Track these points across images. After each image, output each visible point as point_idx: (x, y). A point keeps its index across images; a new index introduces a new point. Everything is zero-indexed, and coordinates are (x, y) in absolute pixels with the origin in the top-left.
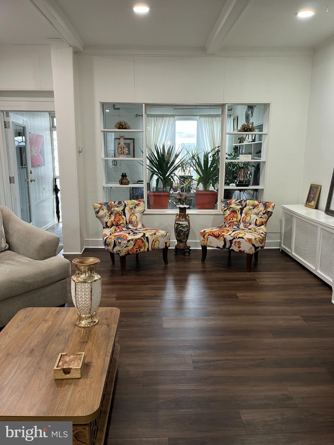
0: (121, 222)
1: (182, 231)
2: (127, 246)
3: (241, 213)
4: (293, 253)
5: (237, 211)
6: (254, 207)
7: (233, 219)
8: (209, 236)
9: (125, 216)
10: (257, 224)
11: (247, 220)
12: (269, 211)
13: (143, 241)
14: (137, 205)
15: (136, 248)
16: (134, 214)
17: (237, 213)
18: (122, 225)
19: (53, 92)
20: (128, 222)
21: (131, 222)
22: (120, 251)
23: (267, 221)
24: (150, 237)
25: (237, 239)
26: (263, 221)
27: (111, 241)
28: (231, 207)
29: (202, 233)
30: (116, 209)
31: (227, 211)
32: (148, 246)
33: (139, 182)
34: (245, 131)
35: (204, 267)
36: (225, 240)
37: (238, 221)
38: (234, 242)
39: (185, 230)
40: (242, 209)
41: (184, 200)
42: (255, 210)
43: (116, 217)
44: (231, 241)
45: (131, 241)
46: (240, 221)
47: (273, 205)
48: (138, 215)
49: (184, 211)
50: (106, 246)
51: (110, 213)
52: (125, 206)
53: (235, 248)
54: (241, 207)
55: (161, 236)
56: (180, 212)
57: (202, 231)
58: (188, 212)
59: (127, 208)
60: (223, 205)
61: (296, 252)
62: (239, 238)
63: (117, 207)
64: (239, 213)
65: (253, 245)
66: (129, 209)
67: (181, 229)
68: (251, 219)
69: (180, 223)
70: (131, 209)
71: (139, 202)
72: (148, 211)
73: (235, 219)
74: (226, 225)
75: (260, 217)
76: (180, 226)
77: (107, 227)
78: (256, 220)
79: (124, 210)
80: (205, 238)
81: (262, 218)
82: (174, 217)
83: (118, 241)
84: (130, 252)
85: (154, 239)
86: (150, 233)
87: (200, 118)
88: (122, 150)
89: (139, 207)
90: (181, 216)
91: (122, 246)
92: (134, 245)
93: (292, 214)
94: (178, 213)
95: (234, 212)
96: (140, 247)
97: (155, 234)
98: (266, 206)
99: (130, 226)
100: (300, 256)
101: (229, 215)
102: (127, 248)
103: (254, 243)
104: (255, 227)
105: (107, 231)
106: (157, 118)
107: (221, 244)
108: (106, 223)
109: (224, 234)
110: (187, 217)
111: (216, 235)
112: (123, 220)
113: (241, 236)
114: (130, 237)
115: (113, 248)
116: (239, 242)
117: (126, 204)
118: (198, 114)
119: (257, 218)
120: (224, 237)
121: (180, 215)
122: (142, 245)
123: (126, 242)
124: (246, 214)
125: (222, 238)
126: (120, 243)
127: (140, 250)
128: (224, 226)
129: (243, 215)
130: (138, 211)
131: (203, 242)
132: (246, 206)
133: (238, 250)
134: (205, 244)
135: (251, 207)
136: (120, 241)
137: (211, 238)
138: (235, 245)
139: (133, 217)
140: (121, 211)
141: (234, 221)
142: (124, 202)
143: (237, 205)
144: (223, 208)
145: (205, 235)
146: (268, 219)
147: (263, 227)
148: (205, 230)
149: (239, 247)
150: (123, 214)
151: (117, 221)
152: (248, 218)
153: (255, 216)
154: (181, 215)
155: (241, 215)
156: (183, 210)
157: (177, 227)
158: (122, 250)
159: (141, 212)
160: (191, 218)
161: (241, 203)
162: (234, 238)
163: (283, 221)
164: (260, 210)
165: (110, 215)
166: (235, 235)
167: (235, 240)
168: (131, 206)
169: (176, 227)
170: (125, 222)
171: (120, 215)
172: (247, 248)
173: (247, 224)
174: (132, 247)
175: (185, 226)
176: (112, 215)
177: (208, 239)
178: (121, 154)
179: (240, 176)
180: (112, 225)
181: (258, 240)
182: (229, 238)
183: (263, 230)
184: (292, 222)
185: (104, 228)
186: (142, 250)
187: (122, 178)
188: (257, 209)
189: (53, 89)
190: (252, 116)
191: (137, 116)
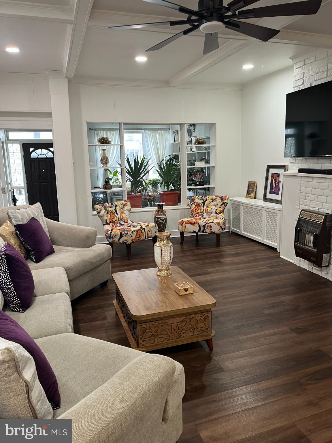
0: (115, 219)
1: (162, 223)
2: (132, 236)
3: (204, 206)
4: (242, 232)
5: (200, 204)
6: (213, 200)
7: (198, 211)
8: (187, 224)
9: (117, 215)
10: (217, 213)
11: (208, 210)
12: (225, 203)
13: (142, 232)
14: (125, 205)
15: (138, 237)
16: (123, 212)
17: (200, 206)
18: (116, 222)
19: (51, 113)
20: (120, 219)
21: (122, 219)
22: (127, 240)
23: (224, 210)
24: (145, 228)
25: (209, 223)
26: (222, 210)
27: (117, 234)
28: (195, 202)
29: (180, 223)
30: (110, 209)
31: (193, 205)
32: (145, 235)
33: (95, 188)
34: (199, 144)
35: (182, 248)
36: (199, 226)
37: (202, 212)
38: (206, 226)
39: (164, 222)
40: (204, 203)
41: (153, 200)
42: (214, 203)
43: (111, 216)
44: (204, 226)
45: (134, 232)
46: (203, 212)
47: (227, 198)
48: (127, 213)
49: (162, 207)
50: (111, 239)
51: (107, 212)
52: (116, 206)
53: (208, 231)
54: (202, 201)
55: (152, 227)
56: (158, 208)
57: (180, 221)
58: (164, 208)
59: (118, 208)
60: (189, 201)
61: (244, 230)
62: (210, 223)
63: (111, 207)
64: (202, 206)
65: (221, 227)
66: (119, 209)
67: (161, 221)
68: (212, 210)
69: (160, 217)
70: (121, 208)
71: (126, 202)
72: (133, 210)
73: (199, 211)
74: (193, 216)
75: (219, 207)
76: (160, 219)
77: (107, 224)
78: (216, 210)
79: (115, 210)
80: (183, 226)
81: (221, 208)
82: (154, 213)
83: (125, 233)
84: (134, 241)
85: (148, 229)
86: (145, 225)
87: (145, 131)
88: (105, 161)
89: (127, 207)
90: (160, 212)
91: (128, 237)
92: (136, 235)
93: (239, 204)
94: (157, 209)
95: (198, 205)
96: (140, 236)
97: (148, 226)
98: (222, 199)
99: (122, 222)
100: (250, 233)
101: (195, 208)
102: (132, 237)
103: (221, 225)
104: (216, 215)
105: (108, 227)
106: (108, 131)
107: (196, 229)
108: (106, 220)
109: (198, 221)
110: (164, 212)
111: (192, 223)
112: (117, 218)
113: (212, 221)
114: (133, 229)
115: (119, 239)
116: (210, 226)
117: (117, 204)
118: (143, 128)
119: (217, 208)
120: (198, 224)
121: (158, 211)
122: (141, 234)
123: (130, 233)
124: (207, 206)
125: (197, 225)
126: (127, 234)
127: (140, 239)
128: (192, 216)
129: (205, 207)
130: (126, 210)
131: (182, 229)
132: (206, 200)
133: (210, 232)
134: (183, 231)
135: (210, 201)
136: (126, 232)
137: (188, 226)
138: (207, 228)
139: (123, 215)
140: (114, 211)
141: (199, 212)
142: (114, 203)
143: (200, 200)
144: (190, 203)
145: (183, 224)
146: (224, 208)
147: (221, 214)
148: (182, 220)
149: (211, 230)
150: (115, 213)
151: (112, 219)
152: (210, 209)
153: (215, 207)
154: (160, 210)
155: (204, 207)
156: (160, 207)
157: (158, 220)
158: (128, 239)
159: (128, 210)
160: (167, 212)
161: (203, 198)
162: (207, 224)
163: (231, 210)
164: (218, 202)
165: (107, 214)
166: (207, 221)
167: (207, 225)
168: (121, 206)
169: (156, 220)
170: (118, 219)
171: (113, 214)
172: (216, 229)
173: (209, 214)
174: (135, 237)
175: (164, 219)
176: (108, 214)
177: (185, 227)
178: (105, 164)
179: (198, 178)
180: (110, 222)
181: (223, 223)
182: (202, 223)
183: (222, 216)
184: (239, 210)
185: (104, 225)
186: (141, 239)
187: (106, 184)
188: (216, 202)
189: (51, 111)
190: (194, 131)
191: (90, 130)
